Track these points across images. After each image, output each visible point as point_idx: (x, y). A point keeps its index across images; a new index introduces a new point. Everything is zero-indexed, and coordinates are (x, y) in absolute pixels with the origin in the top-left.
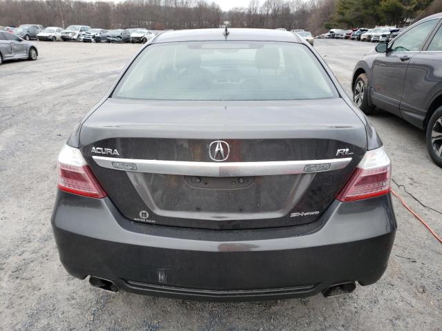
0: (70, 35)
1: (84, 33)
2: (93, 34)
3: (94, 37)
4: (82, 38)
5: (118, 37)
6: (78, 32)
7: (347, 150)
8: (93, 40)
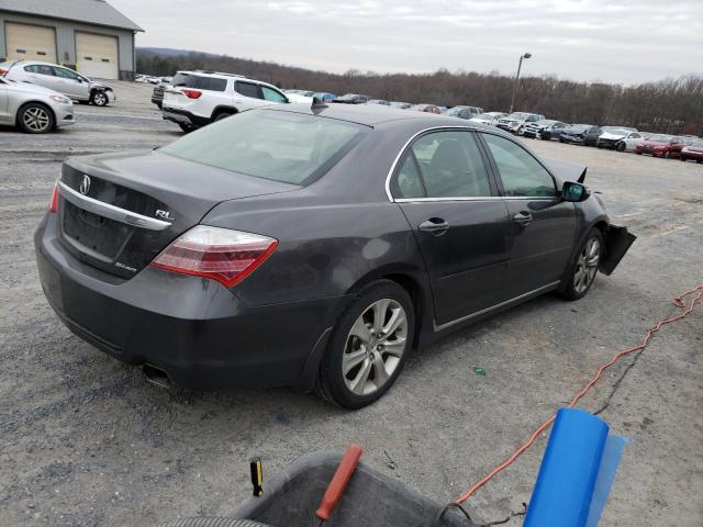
0: (509, 125)
1: (529, 123)
2: (541, 127)
3: (541, 131)
4: (524, 130)
5: (578, 135)
6: (521, 122)
7: (168, 214)
8: (538, 135)
